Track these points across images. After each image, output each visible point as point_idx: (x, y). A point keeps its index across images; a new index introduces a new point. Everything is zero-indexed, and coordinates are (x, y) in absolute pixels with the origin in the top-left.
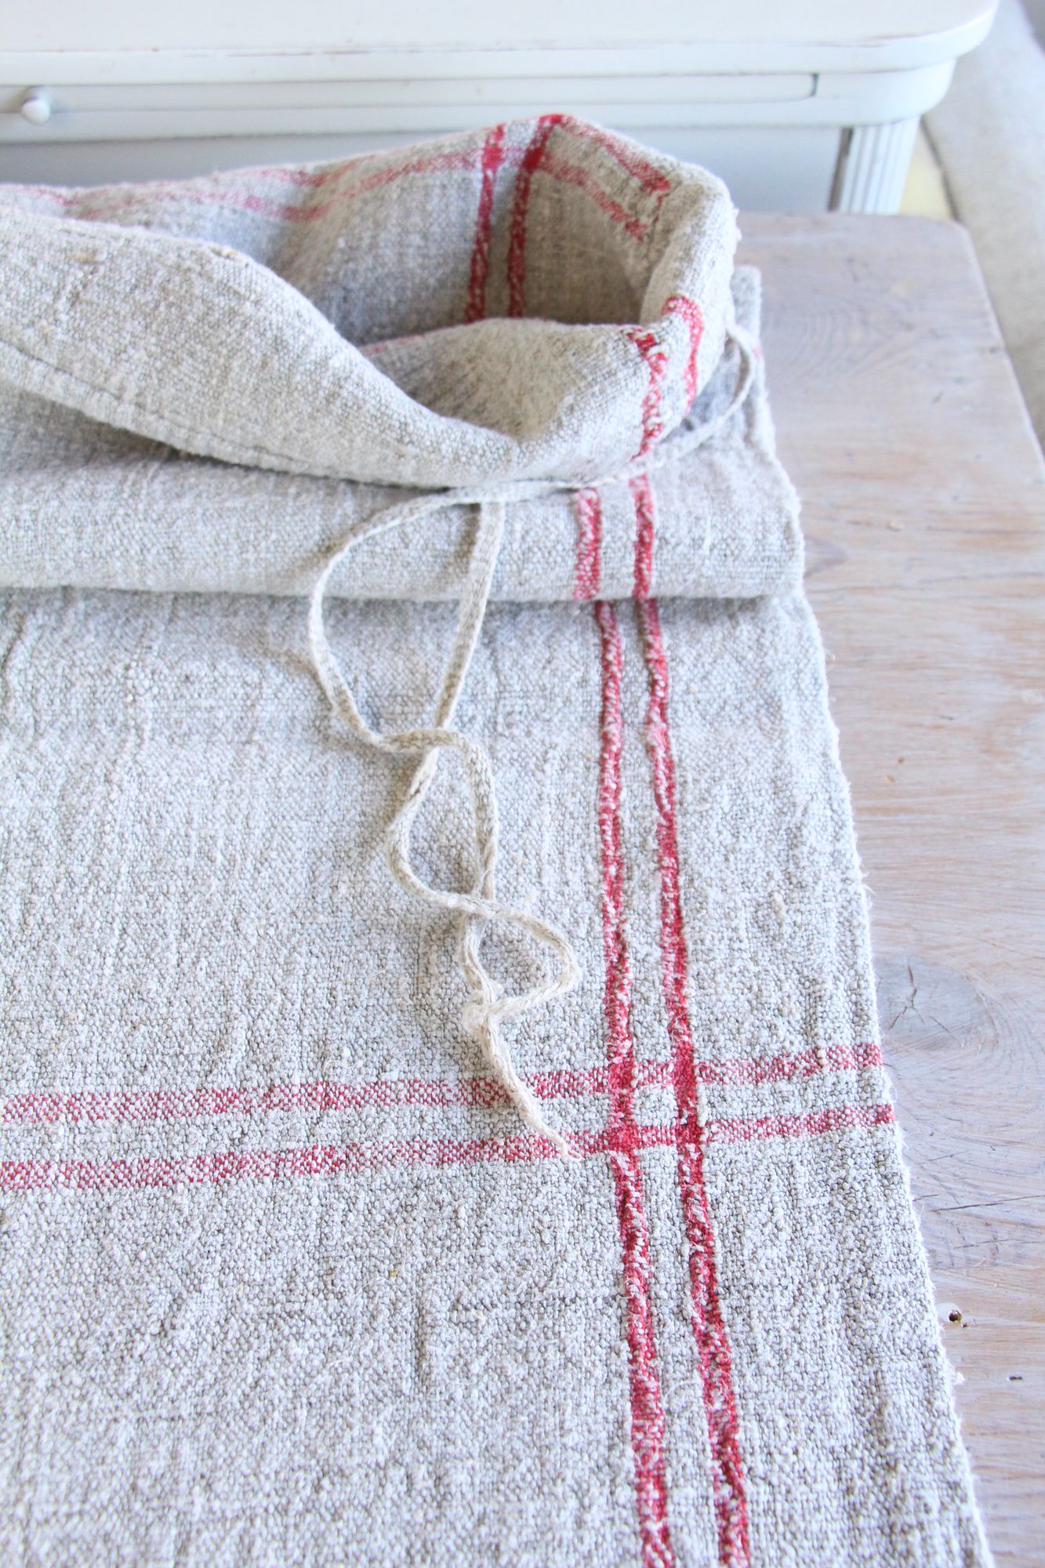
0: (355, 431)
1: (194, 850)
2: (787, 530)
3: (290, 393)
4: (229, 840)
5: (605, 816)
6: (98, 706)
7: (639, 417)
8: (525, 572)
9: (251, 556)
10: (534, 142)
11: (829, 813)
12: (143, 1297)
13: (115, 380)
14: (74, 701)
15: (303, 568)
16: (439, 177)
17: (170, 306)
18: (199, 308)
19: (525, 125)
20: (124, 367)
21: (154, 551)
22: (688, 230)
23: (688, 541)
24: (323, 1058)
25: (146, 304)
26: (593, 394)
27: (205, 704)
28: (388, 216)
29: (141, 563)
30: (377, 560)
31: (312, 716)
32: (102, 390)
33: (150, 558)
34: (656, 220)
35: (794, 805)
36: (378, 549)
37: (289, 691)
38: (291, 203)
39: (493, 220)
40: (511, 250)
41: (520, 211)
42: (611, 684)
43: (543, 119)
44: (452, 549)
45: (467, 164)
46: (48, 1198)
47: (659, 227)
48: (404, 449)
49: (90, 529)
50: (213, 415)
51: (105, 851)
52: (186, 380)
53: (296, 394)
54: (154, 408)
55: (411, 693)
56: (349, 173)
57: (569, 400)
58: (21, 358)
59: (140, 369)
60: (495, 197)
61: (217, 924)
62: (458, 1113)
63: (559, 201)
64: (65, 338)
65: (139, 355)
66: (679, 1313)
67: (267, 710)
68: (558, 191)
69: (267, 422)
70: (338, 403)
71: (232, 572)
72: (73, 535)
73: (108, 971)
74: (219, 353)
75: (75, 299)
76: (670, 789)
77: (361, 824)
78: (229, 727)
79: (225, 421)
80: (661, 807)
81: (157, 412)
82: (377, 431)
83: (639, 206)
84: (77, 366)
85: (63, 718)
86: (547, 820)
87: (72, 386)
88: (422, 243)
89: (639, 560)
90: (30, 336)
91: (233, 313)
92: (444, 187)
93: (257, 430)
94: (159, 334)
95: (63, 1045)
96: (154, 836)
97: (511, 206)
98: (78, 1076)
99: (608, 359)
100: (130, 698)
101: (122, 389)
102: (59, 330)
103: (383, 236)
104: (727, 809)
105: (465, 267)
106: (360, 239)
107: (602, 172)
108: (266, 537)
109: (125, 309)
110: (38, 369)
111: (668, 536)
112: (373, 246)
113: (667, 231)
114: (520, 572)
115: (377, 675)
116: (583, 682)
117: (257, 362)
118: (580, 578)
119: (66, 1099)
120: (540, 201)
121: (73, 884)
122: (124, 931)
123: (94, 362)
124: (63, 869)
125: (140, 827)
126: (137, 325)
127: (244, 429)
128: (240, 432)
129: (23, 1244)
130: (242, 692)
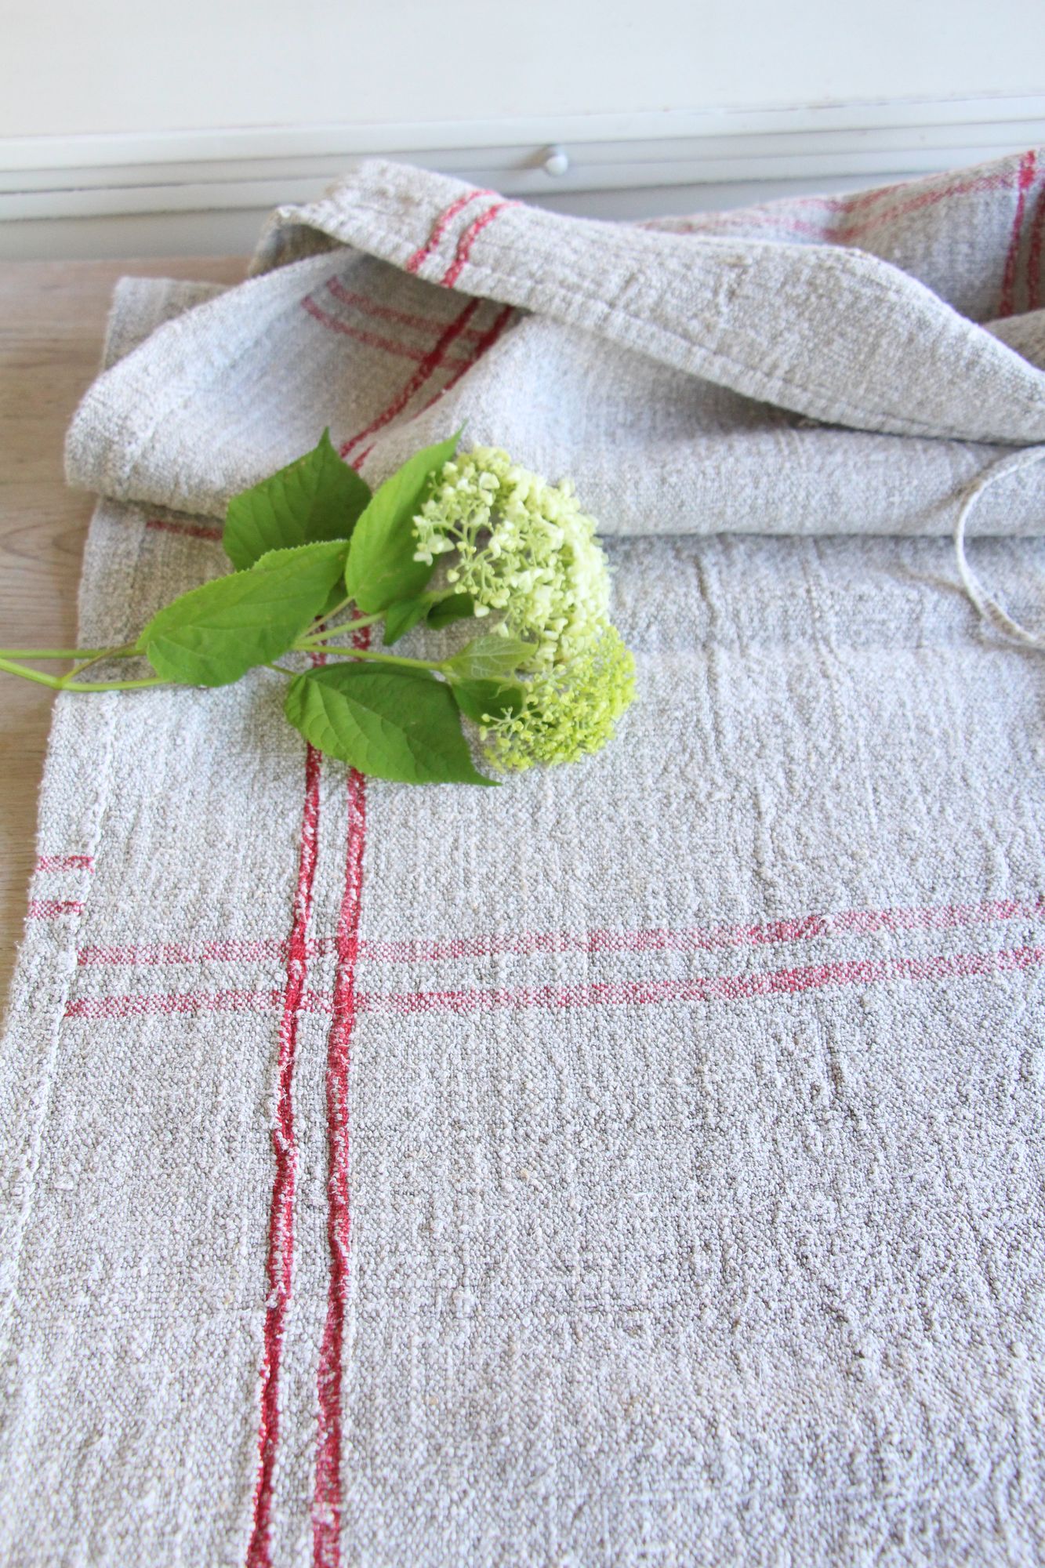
0: (989, 392)
1: (913, 727)
3: (934, 364)
4: (939, 719)
6: (790, 622)
9: (896, 499)
12: (998, 1053)
13: (768, 361)
14: (769, 619)
15: (938, 508)
16: (981, 197)
17: (820, 297)
18: (848, 298)
20: (780, 349)
21: (817, 497)
25: (798, 296)
27: (879, 617)
28: (938, 231)
29: (804, 507)
30: (1000, 500)
31: (966, 625)
32: (754, 368)
33: (812, 503)
36: (1000, 491)
37: (945, 606)
38: (831, 226)
39: (1021, 231)
40: (1031, 258)
45: (1006, 184)
46: (893, 987)
48: (1031, 404)
49: (765, 479)
50: (857, 385)
51: (841, 729)
52: (835, 357)
53: (938, 364)
54: (800, 383)
56: (883, 199)
58: (684, 344)
59: (793, 350)
60: (1024, 215)
61: (949, 781)
64: (727, 326)
65: (793, 338)
67: (929, 621)
69: (908, 389)
70: (977, 369)
71: (877, 513)
73: (874, 820)
74: (868, 334)
75: (732, 294)
77: (1039, 703)
78: (899, 636)
79: (867, 390)
81: (802, 385)
82: (1009, 392)
84: (735, 349)
85: (762, 633)
87: (730, 366)
90: (695, 326)
91: (879, 301)
92: (987, 204)
93: (896, 397)
94: (810, 320)
95: (862, 874)
96: (876, 718)
97: (1032, 220)
98: (884, 896)
100: (817, 615)
101: (775, 366)
102: (722, 320)
103: (936, 246)
105: (1001, 271)
106: (914, 250)
108: (909, 483)
109: (778, 302)
110: (698, 352)
112: (928, 253)
115: (1012, 591)
117: (904, 338)
119: (880, 914)
121: (821, 756)
122: (875, 790)
123: (751, 345)
124: (810, 745)
125: (864, 711)
126: (790, 314)
127: (882, 396)
128: (877, 399)
129: (885, 1021)
130: (907, 607)
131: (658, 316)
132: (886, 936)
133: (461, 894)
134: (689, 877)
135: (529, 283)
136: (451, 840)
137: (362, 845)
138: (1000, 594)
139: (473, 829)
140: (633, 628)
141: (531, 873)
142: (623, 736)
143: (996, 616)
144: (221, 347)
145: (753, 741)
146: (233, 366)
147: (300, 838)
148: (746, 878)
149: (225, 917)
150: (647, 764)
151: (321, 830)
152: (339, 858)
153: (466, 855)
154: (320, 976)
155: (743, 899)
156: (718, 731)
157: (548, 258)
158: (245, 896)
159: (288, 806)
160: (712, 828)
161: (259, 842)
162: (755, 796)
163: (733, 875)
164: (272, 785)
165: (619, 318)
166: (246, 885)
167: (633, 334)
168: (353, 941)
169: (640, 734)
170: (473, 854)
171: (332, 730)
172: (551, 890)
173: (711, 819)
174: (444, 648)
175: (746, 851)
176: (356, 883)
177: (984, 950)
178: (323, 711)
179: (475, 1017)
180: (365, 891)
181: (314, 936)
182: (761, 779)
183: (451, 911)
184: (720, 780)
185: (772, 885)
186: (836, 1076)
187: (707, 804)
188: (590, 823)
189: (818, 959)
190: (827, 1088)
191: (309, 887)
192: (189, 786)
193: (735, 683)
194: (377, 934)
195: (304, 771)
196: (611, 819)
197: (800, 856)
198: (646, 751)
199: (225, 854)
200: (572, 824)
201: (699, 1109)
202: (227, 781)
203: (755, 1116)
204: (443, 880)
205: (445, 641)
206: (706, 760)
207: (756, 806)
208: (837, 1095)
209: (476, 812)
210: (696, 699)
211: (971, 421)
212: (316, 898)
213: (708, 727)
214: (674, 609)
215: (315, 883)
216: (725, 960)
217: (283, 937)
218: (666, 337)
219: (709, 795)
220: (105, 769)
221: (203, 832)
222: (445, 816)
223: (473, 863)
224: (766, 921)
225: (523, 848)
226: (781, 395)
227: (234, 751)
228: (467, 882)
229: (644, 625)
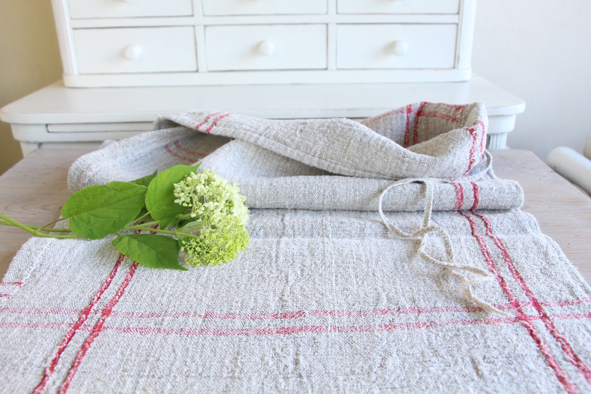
0: (389, 156)
1: (355, 258)
2: (516, 186)
3: (369, 147)
4: (366, 256)
5: (484, 251)
6: (314, 230)
7: (468, 157)
8: (441, 197)
9: (358, 193)
10: (419, 108)
11: (554, 249)
12: (372, 357)
13: (313, 151)
14: (306, 228)
15: (373, 197)
16: (394, 116)
17: (331, 130)
18: (340, 129)
19: (417, 104)
20: (317, 146)
21: (328, 192)
22: (476, 110)
23: (488, 188)
24: (414, 301)
25: (324, 130)
26: (458, 144)
27: (348, 229)
29: (323, 195)
30: (396, 194)
31: (382, 233)
32: (308, 154)
33: (326, 194)
34: (462, 115)
35: (542, 246)
36: (396, 191)
37: (374, 226)
39: (410, 128)
40: (414, 137)
41: (416, 127)
42: (473, 224)
43: (422, 103)
44: (419, 191)
45: (402, 112)
46: (329, 334)
47: (463, 116)
50: (344, 157)
51: (326, 257)
52: (336, 148)
53: (371, 147)
54: (324, 158)
55: (412, 227)
57: (451, 146)
58: (285, 146)
59: (321, 146)
60: (410, 122)
62: (465, 314)
63: (427, 123)
64: (299, 140)
65: (321, 143)
66: (565, 359)
67: (368, 231)
68: (427, 120)
69: (361, 157)
70: (384, 148)
71: (351, 199)
72: (303, 187)
73: (334, 284)
74: (347, 139)
75: (301, 131)
76: (502, 244)
77: (407, 253)
78: (356, 235)
79: (347, 159)
80: (501, 249)
81: (325, 159)
82: (396, 155)
83: (456, 114)
84: (302, 147)
85: (303, 233)
86: (466, 252)
87: (300, 153)
88: (391, 132)
89: (475, 193)
90: (288, 141)
91: (350, 129)
92: (396, 118)
93: (357, 161)
94: (327, 137)
95: (325, 299)
96: (341, 255)
97: (413, 125)
98: (332, 306)
99: (461, 135)
100: (324, 227)
101: (315, 153)
102: (297, 138)
104: (522, 248)
107: (442, 110)
108: (362, 188)
109: (317, 132)
110: (289, 149)
111: (482, 187)
113: (466, 117)
114: (440, 197)
115: (401, 222)
116: (465, 224)
117: (359, 140)
118: (458, 199)
119: (329, 311)
120: (422, 124)
121: (317, 265)
122: (336, 276)
123: (307, 146)
124: (313, 262)
125: (336, 252)
126: (321, 135)
127: (353, 161)
128: (351, 162)
129: (323, 345)
130: (359, 226)
131: (276, 138)
132: (330, 318)
133: (159, 299)
134: (253, 298)
135: (233, 130)
136: (162, 284)
137: (128, 284)
138: (396, 223)
139: (172, 282)
140: (254, 230)
141: (189, 294)
143: (393, 229)
144: (132, 154)
145: (290, 260)
146: (136, 160)
147: (104, 281)
148: (276, 299)
149: (64, 301)
150: (247, 266)
151: (114, 279)
152: (116, 288)
153: (166, 289)
154: (91, 321)
155: (273, 305)
156: (277, 257)
157: (242, 124)
158: (75, 296)
159: (104, 272)
160: (267, 285)
161: (89, 282)
162: (287, 276)
163: (271, 298)
164: (101, 266)
165: (262, 138)
166: (77, 293)
167: (267, 143)
168: (110, 310)
169: (247, 257)
170: (169, 288)
172: (195, 299)
173: (268, 282)
175: (278, 292)
176: (119, 294)
177: (372, 324)
178: (126, 243)
179: (148, 336)
180: (122, 297)
181: (95, 308)
182: (290, 272)
183: (152, 304)
184: (274, 271)
185: (286, 301)
186: (296, 362)
187: (267, 278)
188: (218, 282)
189: (298, 325)
190: (291, 366)
191: (100, 295)
192: (70, 264)
193: (287, 244)
194: (120, 309)
195: (115, 263)
196: (227, 281)
197: (301, 294)
198: (248, 262)
199: (74, 284)
200: (212, 282)
201: (232, 371)
202: (85, 264)
203: (256, 374)
204: (153, 295)
206: (271, 265)
207: (287, 279)
208: (295, 369)
209: (175, 277)
210: (271, 247)
211: (385, 168)
212: (102, 298)
213: (274, 256)
214: (270, 224)
215: (104, 294)
216: (259, 324)
217: (83, 308)
218: (278, 144)
219: (269, 275)
220: (39, 256)
221: (69, 278)
222: (163, 278)
223: (168, 291)
224: (280, 312)
225: (189, 288)
226: (318, 163)
227: (92, 256)
228: (163, 296)
229: (258, 230)
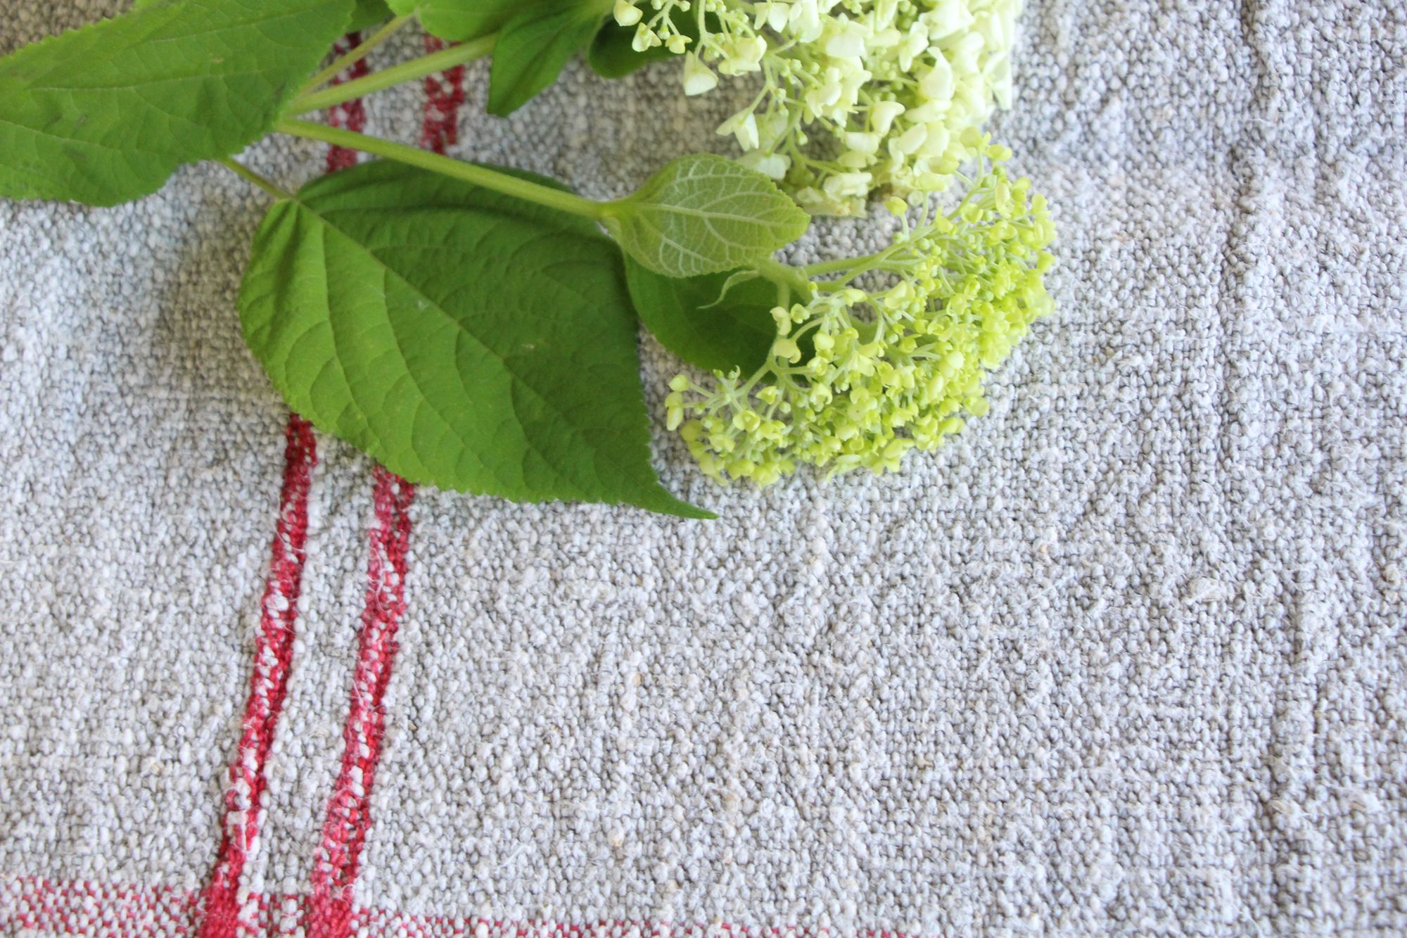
133: (590, 807)
134: (1107, 809)
136: (585, 656)
137: (390, 651)
139: (637, 629)
140: (1068, 104)
141: (751, 763)
142: (1004, 407)
145: (1308, 445)
147: (255, 621)
148: (1239, 822)
149: (75, 818)
150: (1050, 487)
151: (304, 603)
153: (615, 699)
155: (1223, 881)
156: (1230, 417)
158: (122, 765)
159: (238, 534)
160: (1180, 675)
161: (168, 626)
162: (1291, 596)
163: (1209, 817)
164: (208, 474)
166: (128, 738)
168: (343, 908)
169: (1046, 405)
170: (630, 701)
171: (338, 367)
172: (789, 813)
173: (1181, 650)
174: (629, 124)
175: (1248, 753)
176: (366, 752)
178: (323, 314)
180: (384, 776)
181: (259, 885)
182: (1311, 552)
183: (562, 848)
184: (1214, 549)
185: (1296, 847)
187: (1175, 611)
188: (901, 638)
191: (262, 756)
192: (24, 468)
193: (1287, 282)
194: (396, 892)
195: (282, 442)
196: (950, 631)
197: (1375, 773)
198: (1056, 451)
199: (90, 650)
200: (858, 641)
202: (110, 460)
204: (554, 764)
205: (631, 107)
206: (1192, 487)
207: (1292, 623)
209: (649, 583)
210: (1187, 324)
212: (275, 786)
213: (1207, 401)
214: (1170, 60)
215: (277, 747)
217: (192, 884)
219: (1184, 589)
221: (48, 589)
222: (580, 588)
223: (627, 723)
225: (743, 694)
227: (132, 380)
228: (608, 774)
229: (1096, 97)
